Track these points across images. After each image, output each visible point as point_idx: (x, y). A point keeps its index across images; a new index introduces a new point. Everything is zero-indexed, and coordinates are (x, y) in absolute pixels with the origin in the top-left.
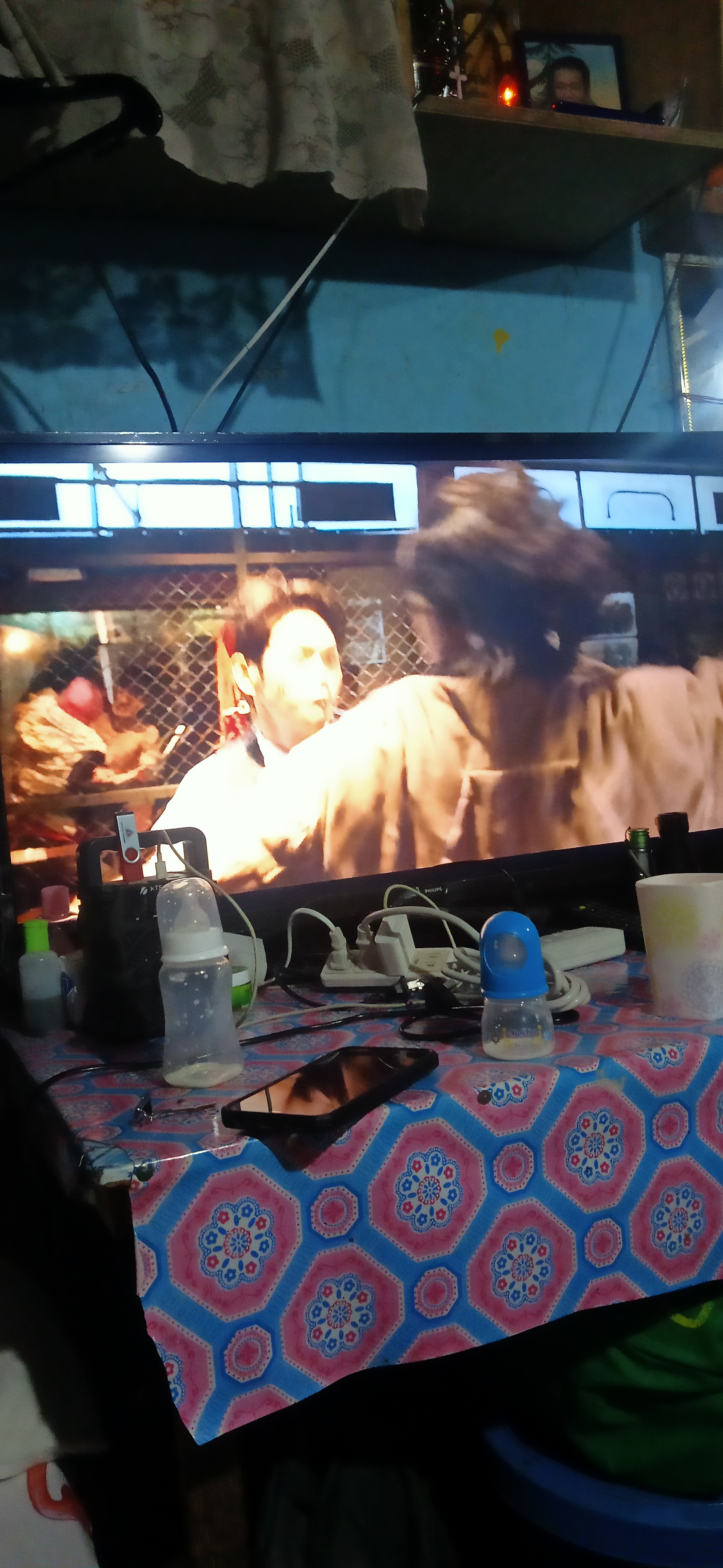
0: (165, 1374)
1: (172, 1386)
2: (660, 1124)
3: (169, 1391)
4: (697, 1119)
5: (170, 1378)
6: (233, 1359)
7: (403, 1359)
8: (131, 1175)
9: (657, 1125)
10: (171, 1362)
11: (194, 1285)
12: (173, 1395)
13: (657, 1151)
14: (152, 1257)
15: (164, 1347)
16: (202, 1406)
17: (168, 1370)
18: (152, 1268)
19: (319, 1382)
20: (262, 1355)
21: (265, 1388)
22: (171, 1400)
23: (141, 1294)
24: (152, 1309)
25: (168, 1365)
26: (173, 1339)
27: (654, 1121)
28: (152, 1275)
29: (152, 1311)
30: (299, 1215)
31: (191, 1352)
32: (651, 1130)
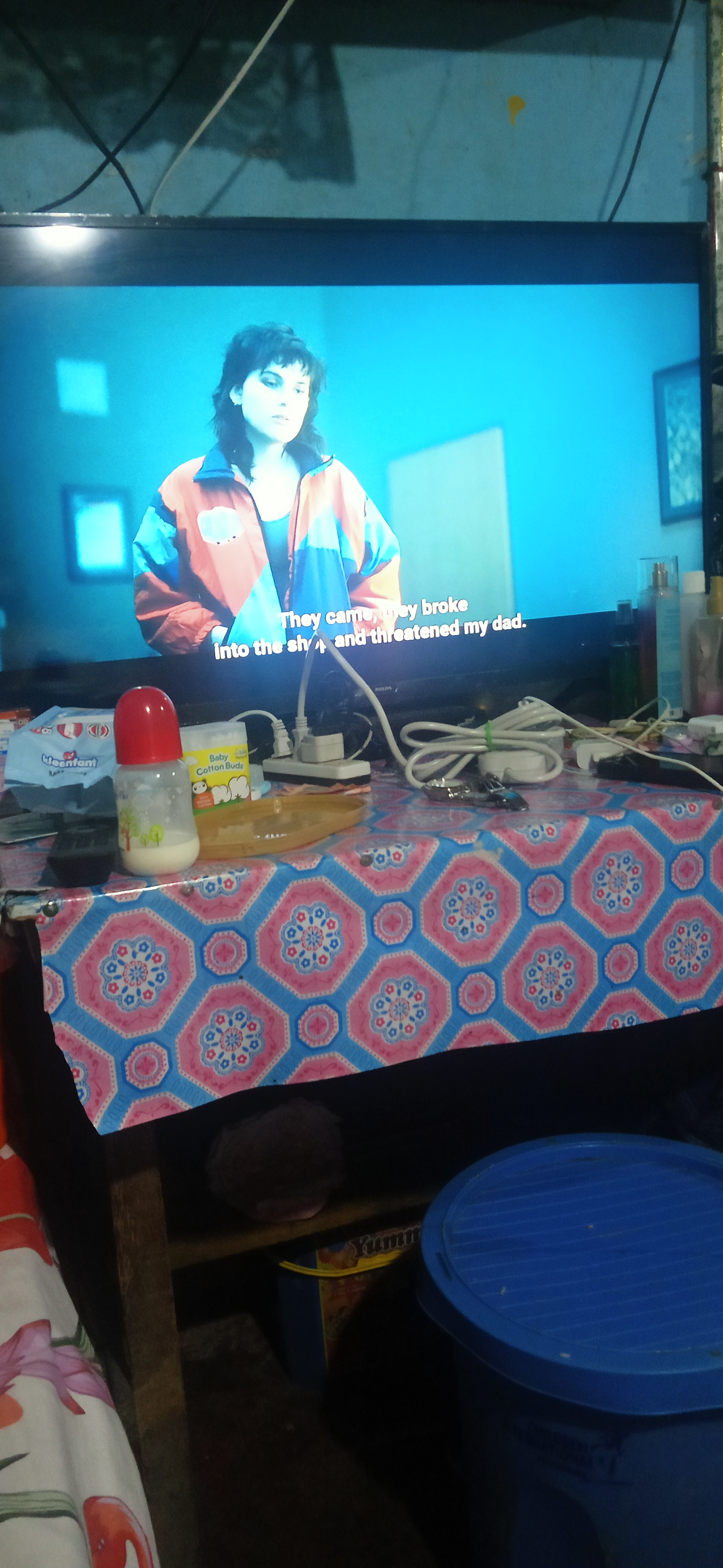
0: (71, 1078)
1: (78, 1087)
2: (535, 893)
3: (76, 1092)
4: (572, 890)
5: (76, 1080)
6: (133, 1070)
7: (289, 1080)
8: (38, 911)
9: (532, 893)
10: (77, 1068)
11: (97, 1006)
12: (79, 1094)
13: (531, 916)
14: (60, 981)
15: (71, 1055)
16: (105, 1105)
17: (75, 1074)
18: (60, 991)
19: (212, 1094)
20: (159, 1068)
21: (162, 1095)
22: (77, 1099)
23: (50, 1010)
24: (60, 1023)
25: (75, 1070)
26: (79, 1049)
27: (530, 890)
28: (60, 995)
29: (59, 1026)
30: (193, 954)
31: (95, 1062)
32: (527, 898)
